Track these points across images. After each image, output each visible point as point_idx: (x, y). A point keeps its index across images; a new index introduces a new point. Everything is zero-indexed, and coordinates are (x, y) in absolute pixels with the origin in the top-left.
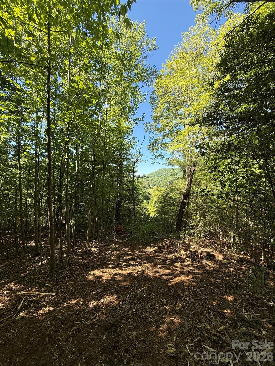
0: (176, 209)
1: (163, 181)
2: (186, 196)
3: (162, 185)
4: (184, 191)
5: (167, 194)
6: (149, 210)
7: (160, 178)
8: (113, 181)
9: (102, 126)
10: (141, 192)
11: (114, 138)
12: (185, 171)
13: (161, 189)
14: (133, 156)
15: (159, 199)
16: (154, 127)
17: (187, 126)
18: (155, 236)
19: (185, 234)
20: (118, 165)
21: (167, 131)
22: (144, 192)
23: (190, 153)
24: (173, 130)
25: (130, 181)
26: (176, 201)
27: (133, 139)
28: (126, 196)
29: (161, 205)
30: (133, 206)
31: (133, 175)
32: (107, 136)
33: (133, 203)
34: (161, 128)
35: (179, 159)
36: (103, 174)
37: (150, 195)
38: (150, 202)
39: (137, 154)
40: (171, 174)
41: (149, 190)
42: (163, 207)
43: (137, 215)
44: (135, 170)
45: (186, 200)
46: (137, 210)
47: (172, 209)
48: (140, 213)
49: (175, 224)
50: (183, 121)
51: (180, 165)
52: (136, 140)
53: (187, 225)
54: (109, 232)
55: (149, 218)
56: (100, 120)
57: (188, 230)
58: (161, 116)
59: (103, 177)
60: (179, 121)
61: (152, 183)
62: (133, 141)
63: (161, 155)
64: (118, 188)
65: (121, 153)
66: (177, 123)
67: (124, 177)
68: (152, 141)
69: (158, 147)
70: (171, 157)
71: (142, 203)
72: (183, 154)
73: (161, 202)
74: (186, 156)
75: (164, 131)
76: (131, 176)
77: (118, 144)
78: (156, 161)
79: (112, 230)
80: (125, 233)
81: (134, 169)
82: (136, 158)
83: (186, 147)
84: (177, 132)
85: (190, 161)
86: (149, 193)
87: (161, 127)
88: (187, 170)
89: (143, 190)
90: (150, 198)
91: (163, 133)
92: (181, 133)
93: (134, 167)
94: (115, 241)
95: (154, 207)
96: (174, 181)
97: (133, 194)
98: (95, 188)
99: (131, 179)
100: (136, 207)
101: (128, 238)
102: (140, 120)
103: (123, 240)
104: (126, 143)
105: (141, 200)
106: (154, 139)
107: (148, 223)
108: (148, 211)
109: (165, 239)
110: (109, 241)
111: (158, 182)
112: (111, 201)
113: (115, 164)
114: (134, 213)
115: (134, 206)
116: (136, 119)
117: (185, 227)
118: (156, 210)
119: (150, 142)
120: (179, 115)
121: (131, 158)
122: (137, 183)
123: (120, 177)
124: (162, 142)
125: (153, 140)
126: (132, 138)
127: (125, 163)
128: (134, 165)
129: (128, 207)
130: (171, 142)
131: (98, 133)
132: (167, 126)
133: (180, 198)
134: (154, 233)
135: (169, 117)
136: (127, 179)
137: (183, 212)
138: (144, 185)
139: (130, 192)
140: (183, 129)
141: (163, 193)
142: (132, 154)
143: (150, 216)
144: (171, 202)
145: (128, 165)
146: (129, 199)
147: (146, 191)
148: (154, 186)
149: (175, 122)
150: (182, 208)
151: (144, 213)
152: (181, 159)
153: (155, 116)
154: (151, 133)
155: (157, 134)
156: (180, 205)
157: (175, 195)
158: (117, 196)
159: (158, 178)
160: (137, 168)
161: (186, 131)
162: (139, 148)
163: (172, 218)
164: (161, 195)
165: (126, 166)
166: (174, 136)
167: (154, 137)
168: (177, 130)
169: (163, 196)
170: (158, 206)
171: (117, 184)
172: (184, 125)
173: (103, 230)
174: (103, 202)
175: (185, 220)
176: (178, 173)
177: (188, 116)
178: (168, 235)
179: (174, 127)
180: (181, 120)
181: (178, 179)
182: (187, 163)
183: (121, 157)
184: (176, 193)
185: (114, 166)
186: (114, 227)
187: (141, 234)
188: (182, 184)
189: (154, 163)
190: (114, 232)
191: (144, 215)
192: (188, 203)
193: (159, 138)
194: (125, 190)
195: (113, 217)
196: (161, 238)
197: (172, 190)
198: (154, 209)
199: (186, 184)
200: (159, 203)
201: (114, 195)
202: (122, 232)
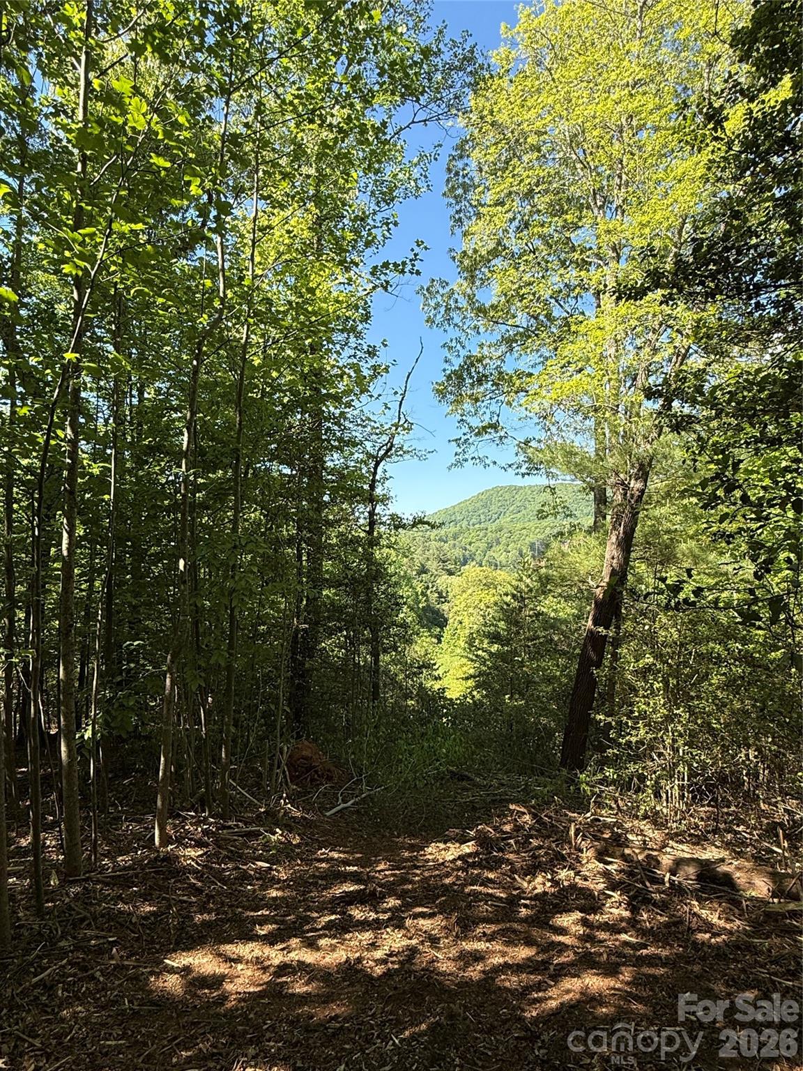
0: (561, 669)
1: (503, 540)
2: (608, 609)
3: (502, 559)
4: (599, 587)
5: (523, 599)
6: (440, 672)
7: (494, 526)
8: (278, 543)
9: (230, 294)
10: (404, 591)
11: (282, 350)
12: (601, 500)
13: (494, 578)
14: (368, 429)
15: (485, 625)
16: (463, 303)
17: (607, 301)
18: (467, 790)
19: (601, 782)
20: (302, 472)
21: (522, 319)
22: (419, 590)
23: (621, 419)
24: (549, 317)
25: (357, 541)
26: (562, 633)
27: (372, 353)
28: (336, 610)
29: (495, 648)
30: (372, 654)
31: (372, 514)
32: (254, 339)
33: (367, 641)
34: (493, 307)
35: (576, 444)
36: (236, 509)
37: (445, 607)
38: (446, 636)
39: (388, 420)
40: (540, 511)
41: (443, 581)
42: (504, 661)
43: (390, 697)
44: (379, 491)
45: (607, 628)
46: (387, 672)
47: (544, 670)
48: (401, 688)
49: (559, 737)
50: (594, 276)
51: (579, 469)
52: (383, 358)
53: (610, 740)
54: (260, 775)
55: (443, 707)
56: (223, 269)
57: (615, 762)
58: (494, 253)
59: (235, 522)
60: (573, 274)
61: (458, 553)
62: (372, 362)
63: (495, 426)
64: (300, 574)
65: (318, 416)
66: (566, 285)
67: (330, 524)
68: (457, 363)
69: (482, 389)
70: (543, 435)
71: (409, 642)
72: (590, 423)
73: (495, 638)
74: (607, 431)
75: (510, 322)
76: (362, 521)
77: (303, 376)
78: (471, 451)
79: (272, 765)
80: (330, 779)
81: (372, 487)
82: (385, 438)
83: (608, 391)
84: (568, 325)
85: (621, 454)
86: (442, 597)
87: (494, 301)
88: (609, 493)
89: (415, 582)
90: (446, 620)
91: (503, 328)
92: (582, 329)
93: (374, 481)
94: (286, 813)
95: (464, 660)
96: (555, 545)
97: (368, 601)
98: (196, 573)
99: (363, 535)
100: (385, 658)
101: (344, 801)
102: (403, 272)
103: (323, 809)
104: (336, 371)
105: (404, 625)
106: (463, 353)
107: (436, 732)
108: (438, 678)
109: (512, 807)
110: (259, 816)
111: (483, 545)
112: (269, 632)
113: (290, 465)
114: (376, 686)
115: (375, 655)
116: (386, 265)
117: (602, 749)
118: (472, 671)
119: (447, 366)
120: (573, 249)
121: (360, 437)
122: (386, 550)
123: (310, 522)
124: (498, 368)
125: (461, 361)
126: (365, 347)
127: (333, 460)
128: (376, 468)
129: (346, 659)
130: (540, 368)
131: (215, 324)
132: (522, 298)
133: (578, 617)
134: (462, 778)
135: (531, 257)
136: (340, 534)
137: (593, 683)
138: (418, 558)
139: (355, 594)
141: (506, 594)
142: (364, 422)
143: (445, 699)
144: (538, 638)
145: (347, 467)
146: (349, 624)
147: (427, 588)
148: (465, 563)
149: (558, 279)
150: (586, 664)
151: (421, 684)
152: (584, 444)
153: (470, 253)
154: (450, 329)
155: (478, 333)
156: (578, 651)
157: (559, 603)
158: (298, 607)
159: (481, 530)
160: (387, 484)
161: (607, 321)
162: (396, 393)
163: (543, 710)
164: (496, 604)
165: (340, 474)
166: (554, 341)
167: (463, 347)
168: (565, 315)
169: (502, 608)
170: (480, 652)
171: (299, 557)
172: (597, 294)
173: (232, 763)
174: (231, 638)
175: (602, 717)
176: (573, 507)
177: (614, 255)
178: (526, 785)
179: (553, 301)
180: (583, 273)
181: (570, 533)
182: (611, 462)
183: (316, 431)
184: (560, 595)
185: (286, 475)
186: (282, 753)
187: (406, 781)
188: (587, 554)
189: (465, 464)
190: (284, 772)
191: (417, 695)
192: (617, 643)
193: (485, 351)
194: (335, 583)
195: (277, 704)
196: (493, 801)
197: (545, 581)
198: (465, 669)
199: (607, 556)
200: (486, 641)
201: (283, 606)
202: (316, 772)
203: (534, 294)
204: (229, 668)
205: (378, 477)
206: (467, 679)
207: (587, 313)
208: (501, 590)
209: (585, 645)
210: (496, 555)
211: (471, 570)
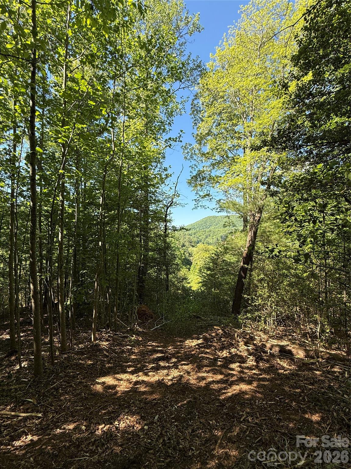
0: (231, 280)
1: (211, 235)
2: (248, 259)
3: (211, 241)
4: (245, 251)
5: (218, 255)
6: (190, 281)
7: (207, 230)
8: (133, 236)
9: (116, 150)
10: (177, 253)
11: (135, 169)
12: (246, 221)
13: (208, 248)
14: (164, 196)
15: (205, 264)
16: (197, 152)
17: (248, 151)
18: (199, 321)
19: (246, 319)
20: (141, 211)
21: (218, 158)
22: (182, 252)
23: (253, 192)
24: (227, 157)
25: (160, 235)
26: (232, 267)
27: (166, 170)
28: (154, 259)
29: (209, 272)
31: (166, 226)
32: (125, 165)
33: (164, 270)
34: (208, 153)
35: (237, 201)
36: (118, 224)
37: (191, 258)
38: (192, 268)
39: (171, 193)
40: (224, 225)
41: (191, 249)
42: (212, 277)
43: (172, 290)
44: (168, 218)
45: (248, 265)
46: (171, 281)
47: (226, 280)
48: (176, 286)
49: (231, 303)
50: (242, 142)
51: (239, 211)
52: (169, 172)
53: (249, 304)
54: (128, 317)
55: (191, 293)
56: (114, 141)
57: (250, 312)
58: (208, 134)
59: (118, 229)
60: (235, 142)
61: (195, 239)
62: (165, 173)
63: (208, 195)
64: (141, 247)
65: (147, 192)
66: (233, 146)
67: (151, 229)
68: (195, 173)
69: (204, 182)
70: (225, 198)
71: (179, 270)
72: (242, 194)
73: (209, 269)
74: (247, 196)
75: (213, 158)
76: (162, 228)
77: (142, 178)
78: (200, 204)
79: (132, 313)
80: (152, 318)
81: (166, 217)
82: (170, 199)
83: (248, 182)
84: (234, 159)
85: (253, 205)
86: (190, 255)
87: (208, 151)
88: (248, 218)
89: (181, 250)
90: (192, 263)
91: (211, 160)
92: (239, 161)
93: (166, 214)
94: (137, 330)
95: (198, 277)
96: (230, 236)
97: (165, 256)
98: (105, 247)
99: (163, 233)
100: (170, 276)
101: (157, 326)
102: (176, 141)
103: (149, 328)
104: (153, 176)
105: (177, 265)
106: (197, 169)
107: (188, 301)
108: (189, 283)
109: (215, 327)
110: (128, 331)
111: (204, 237)
112: (130, 267)
113: (137, 209)
114: (167, 286)
115: (167, 275)
116: (170, 139)
117: (246, 307)
118: (201, 281)
119: (191, 174)
120: (236, 133)
121: (161, 199)
122: (170, 239)
123: (144, 229)
124: (209, 174)
126: (163, 168)
127: (152, 207)
128: (167, 210)
129: (157, 277)
130: (224, 174)
131: (111, 160)
132: (218, 150)
133: (238, 262)
134: (198, 317)
135: (221, 135)
136: (155, 233)
137: (243, 284)
138: (182, 241)
139: (160, 254)
140: (242, 155)
141: (213, 254)
142: (163, 193)
143: (191, 290)
144: (224, 269)
145: (157, 210)
146: (158, 264)
147: (185, 252)
148: (198, 243)
149: (230, 143)
150: (240, 278)
151: (183, 285)
152: (240, 201)
153: (199, 134)
154: (192, 161)
155: (202, 162)
156: (237, 273)
157: (231, 256)
158: (140, 258)
159: (204, 231)
160: (171, 215)
161: (248, 158)
162: (174, 184)
163: (226, 293)
164: (209, 257)
165: (155, 212)
166: (229, 165)
167: (197, 167)
168: (233, 156)
169: (211, 259)
170: (203, 274)
171: (141, 241)
172: (244, 148)
173: (118, 313)
174: (117, 269)
175: (246, 296)
176: (236, 223)
177: (250, 135)
178: (220, 319)
179: (228, 151)
180: (239, 141)
181: (235, 232)
182: (249, 207)
183: (146, 198)
184: (231, 254)
185: (136, 213)
186: (135, 309)
187: (178, 319)
188: (241, 239)
189: (198, 208)
190: (136, 316)
191: (182, 289)
192: (251, 270)
193: (205, 169)
194: (153, 250)
195: (133, 292)
196: (209, 325)
197: (226, 249)
198: (198, 280)
199: (248, 240)
200: (206, 270)
201: (135, 258)
202: (147, 315)
203: (222, 148)
204: (117, 280)
205: (168, 213)
206: (199, 283)
207: (240, 156)
208: (211, 252)
209: (240, 271)
210: (209, 240)
211: (200, 245)
